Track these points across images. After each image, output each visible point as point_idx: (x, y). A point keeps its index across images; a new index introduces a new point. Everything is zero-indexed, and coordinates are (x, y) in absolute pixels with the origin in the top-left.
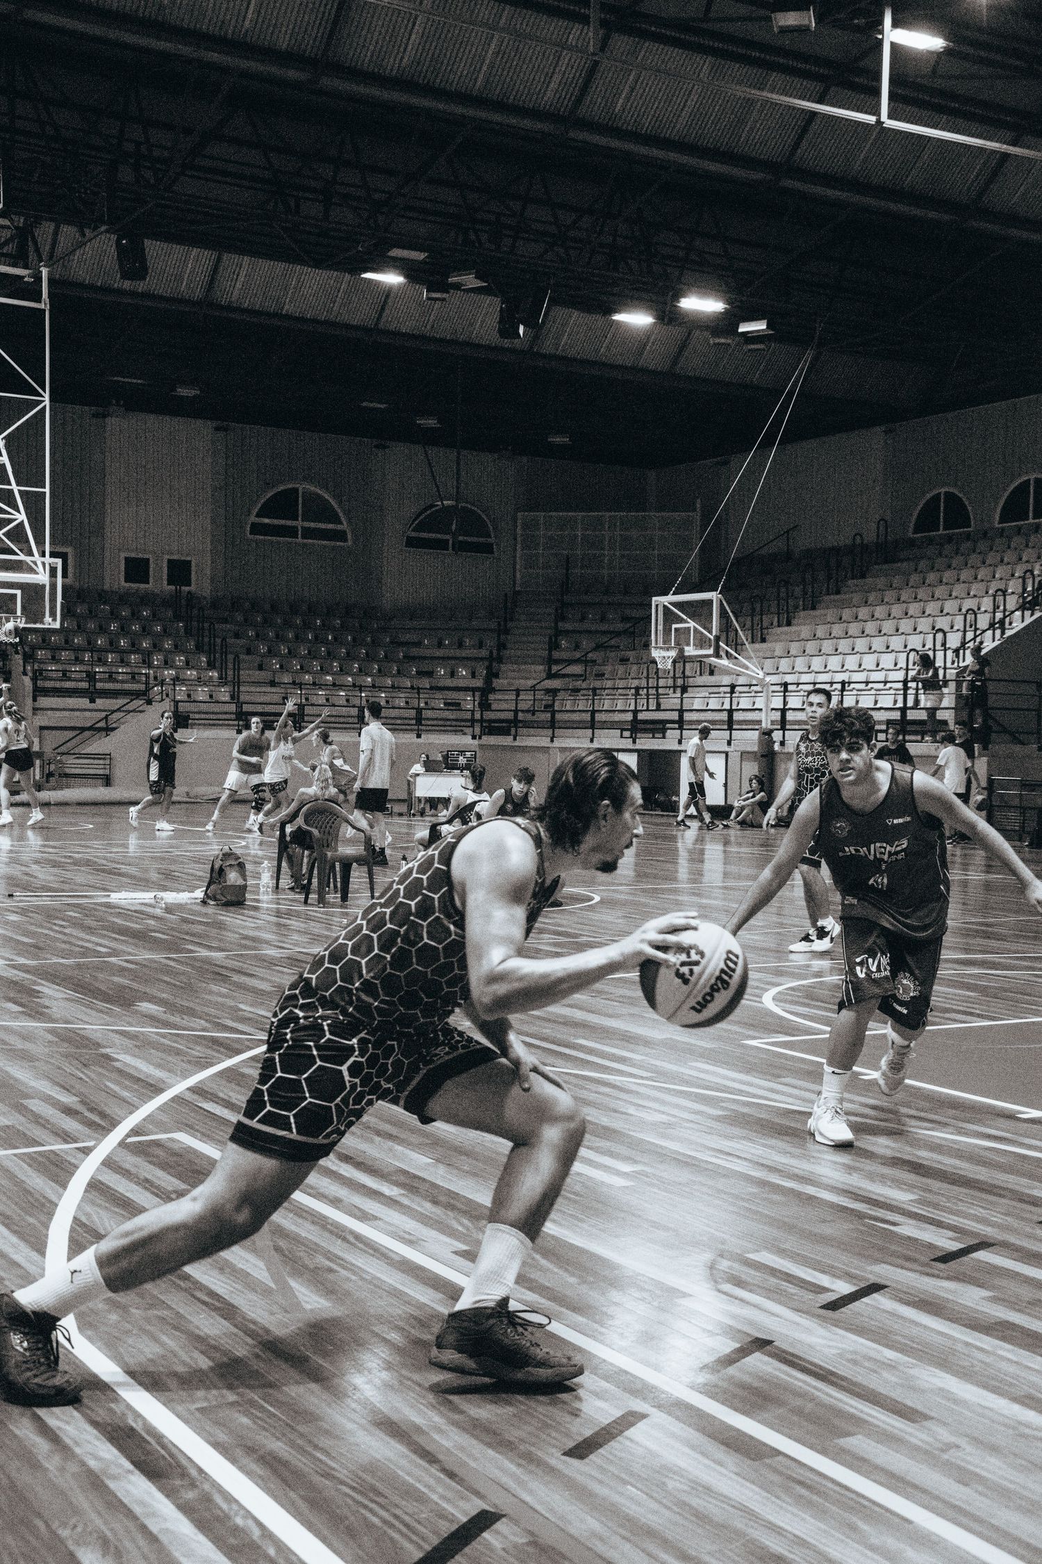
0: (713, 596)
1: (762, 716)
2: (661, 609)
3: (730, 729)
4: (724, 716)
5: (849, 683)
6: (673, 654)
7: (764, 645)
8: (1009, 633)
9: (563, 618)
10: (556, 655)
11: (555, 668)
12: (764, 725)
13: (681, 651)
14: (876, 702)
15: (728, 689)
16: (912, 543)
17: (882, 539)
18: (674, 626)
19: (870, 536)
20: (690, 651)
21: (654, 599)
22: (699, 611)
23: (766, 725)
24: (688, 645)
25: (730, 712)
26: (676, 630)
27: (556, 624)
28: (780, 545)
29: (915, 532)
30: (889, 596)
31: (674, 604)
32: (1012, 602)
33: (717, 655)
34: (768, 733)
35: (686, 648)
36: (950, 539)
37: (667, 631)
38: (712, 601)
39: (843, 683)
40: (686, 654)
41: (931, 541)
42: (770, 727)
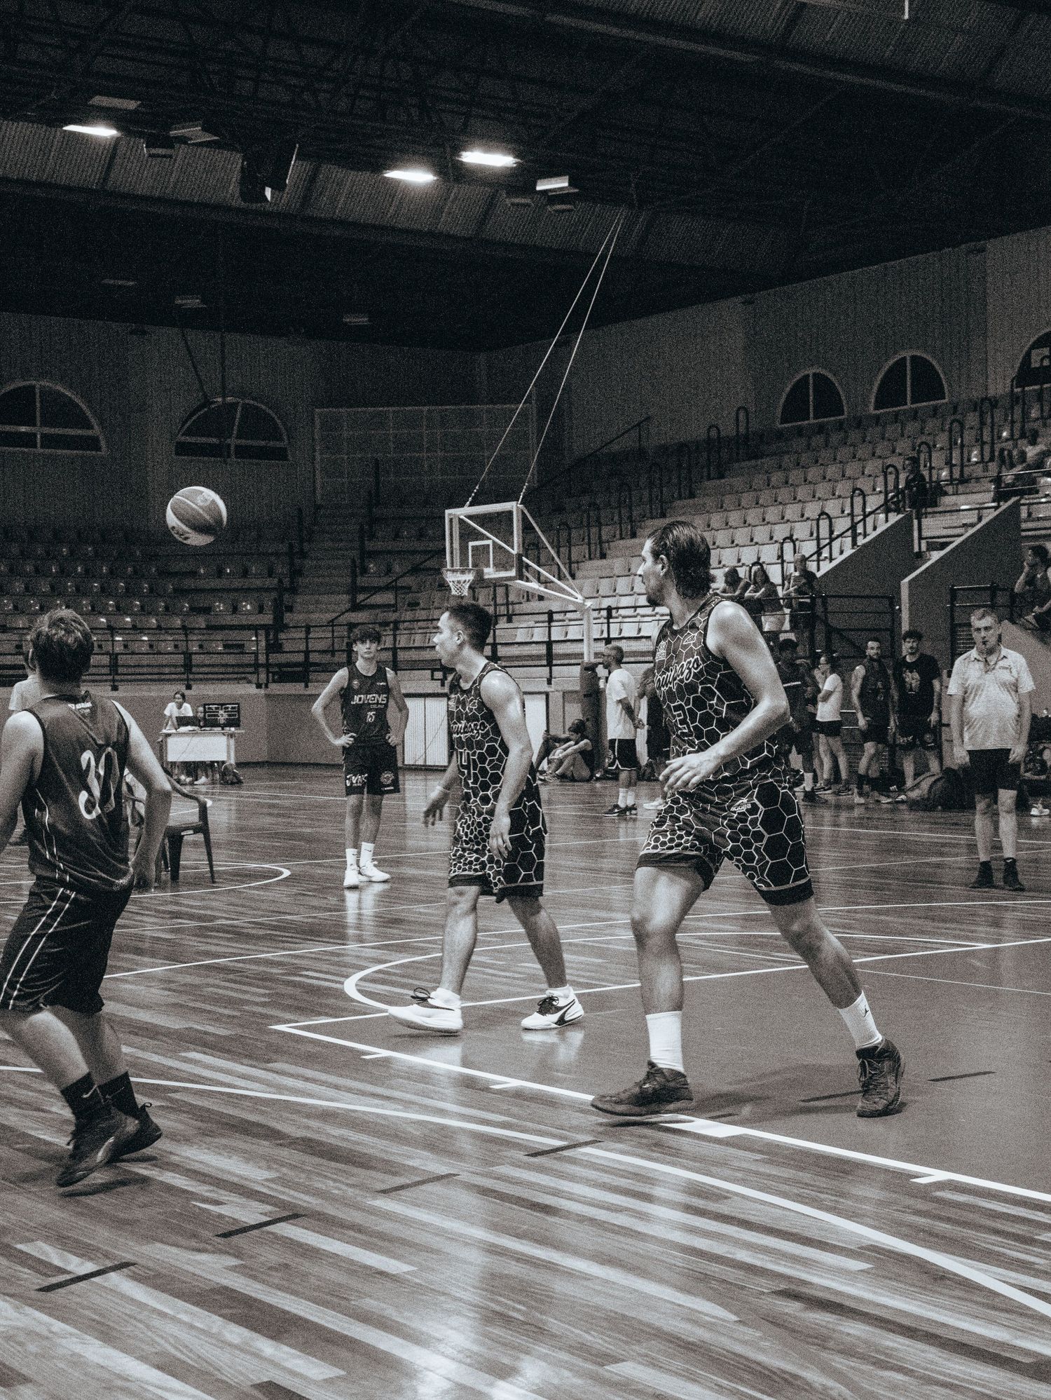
0: (513, 506)
1: (583, 648)
2: (456, 522)
3: (550, 665)
4: (542, 650)
5: (618, 608)
6: (470, 577)
7: (604, 561)
8: (861, 541)
9: (372, 537)
10: (362, 581)
11: (360, 597)
12: (586, 659)
13: (480, 575)
14: (640, 630)
15: (545, 617)
16: (780, 435)
17: (742, 430)
18: (471, 544)
19: (728, 429)
20: (490, 573)
21: (447, 512)
22: (499, 523)
23: (588, 658)
24: (488, 566)
25: (549, 644)
26: (475, 548)
27: (362, 543)
28: (628, 442)
29: (784, 421)
30: (747, 498)
31: (470, 517)
32: (874, 502)
33: (521, 576)
34: (591, 668)
35: (486, 570)
36: (821, 429)
37: (464, 549)
38: (510, 513)
39: (609, 609)
40: (486, 577)
41: (800, 432)
42: (593, 660)
